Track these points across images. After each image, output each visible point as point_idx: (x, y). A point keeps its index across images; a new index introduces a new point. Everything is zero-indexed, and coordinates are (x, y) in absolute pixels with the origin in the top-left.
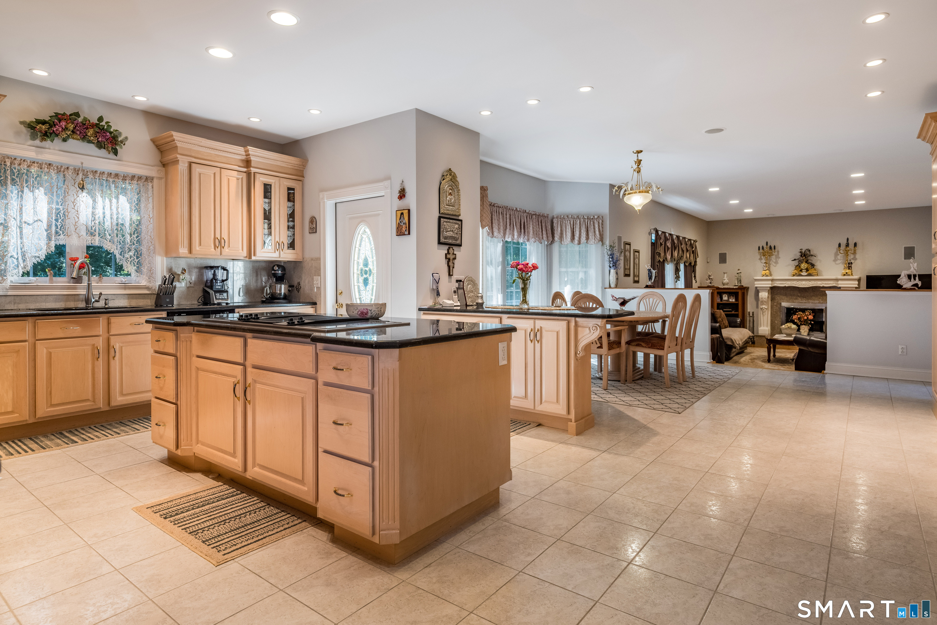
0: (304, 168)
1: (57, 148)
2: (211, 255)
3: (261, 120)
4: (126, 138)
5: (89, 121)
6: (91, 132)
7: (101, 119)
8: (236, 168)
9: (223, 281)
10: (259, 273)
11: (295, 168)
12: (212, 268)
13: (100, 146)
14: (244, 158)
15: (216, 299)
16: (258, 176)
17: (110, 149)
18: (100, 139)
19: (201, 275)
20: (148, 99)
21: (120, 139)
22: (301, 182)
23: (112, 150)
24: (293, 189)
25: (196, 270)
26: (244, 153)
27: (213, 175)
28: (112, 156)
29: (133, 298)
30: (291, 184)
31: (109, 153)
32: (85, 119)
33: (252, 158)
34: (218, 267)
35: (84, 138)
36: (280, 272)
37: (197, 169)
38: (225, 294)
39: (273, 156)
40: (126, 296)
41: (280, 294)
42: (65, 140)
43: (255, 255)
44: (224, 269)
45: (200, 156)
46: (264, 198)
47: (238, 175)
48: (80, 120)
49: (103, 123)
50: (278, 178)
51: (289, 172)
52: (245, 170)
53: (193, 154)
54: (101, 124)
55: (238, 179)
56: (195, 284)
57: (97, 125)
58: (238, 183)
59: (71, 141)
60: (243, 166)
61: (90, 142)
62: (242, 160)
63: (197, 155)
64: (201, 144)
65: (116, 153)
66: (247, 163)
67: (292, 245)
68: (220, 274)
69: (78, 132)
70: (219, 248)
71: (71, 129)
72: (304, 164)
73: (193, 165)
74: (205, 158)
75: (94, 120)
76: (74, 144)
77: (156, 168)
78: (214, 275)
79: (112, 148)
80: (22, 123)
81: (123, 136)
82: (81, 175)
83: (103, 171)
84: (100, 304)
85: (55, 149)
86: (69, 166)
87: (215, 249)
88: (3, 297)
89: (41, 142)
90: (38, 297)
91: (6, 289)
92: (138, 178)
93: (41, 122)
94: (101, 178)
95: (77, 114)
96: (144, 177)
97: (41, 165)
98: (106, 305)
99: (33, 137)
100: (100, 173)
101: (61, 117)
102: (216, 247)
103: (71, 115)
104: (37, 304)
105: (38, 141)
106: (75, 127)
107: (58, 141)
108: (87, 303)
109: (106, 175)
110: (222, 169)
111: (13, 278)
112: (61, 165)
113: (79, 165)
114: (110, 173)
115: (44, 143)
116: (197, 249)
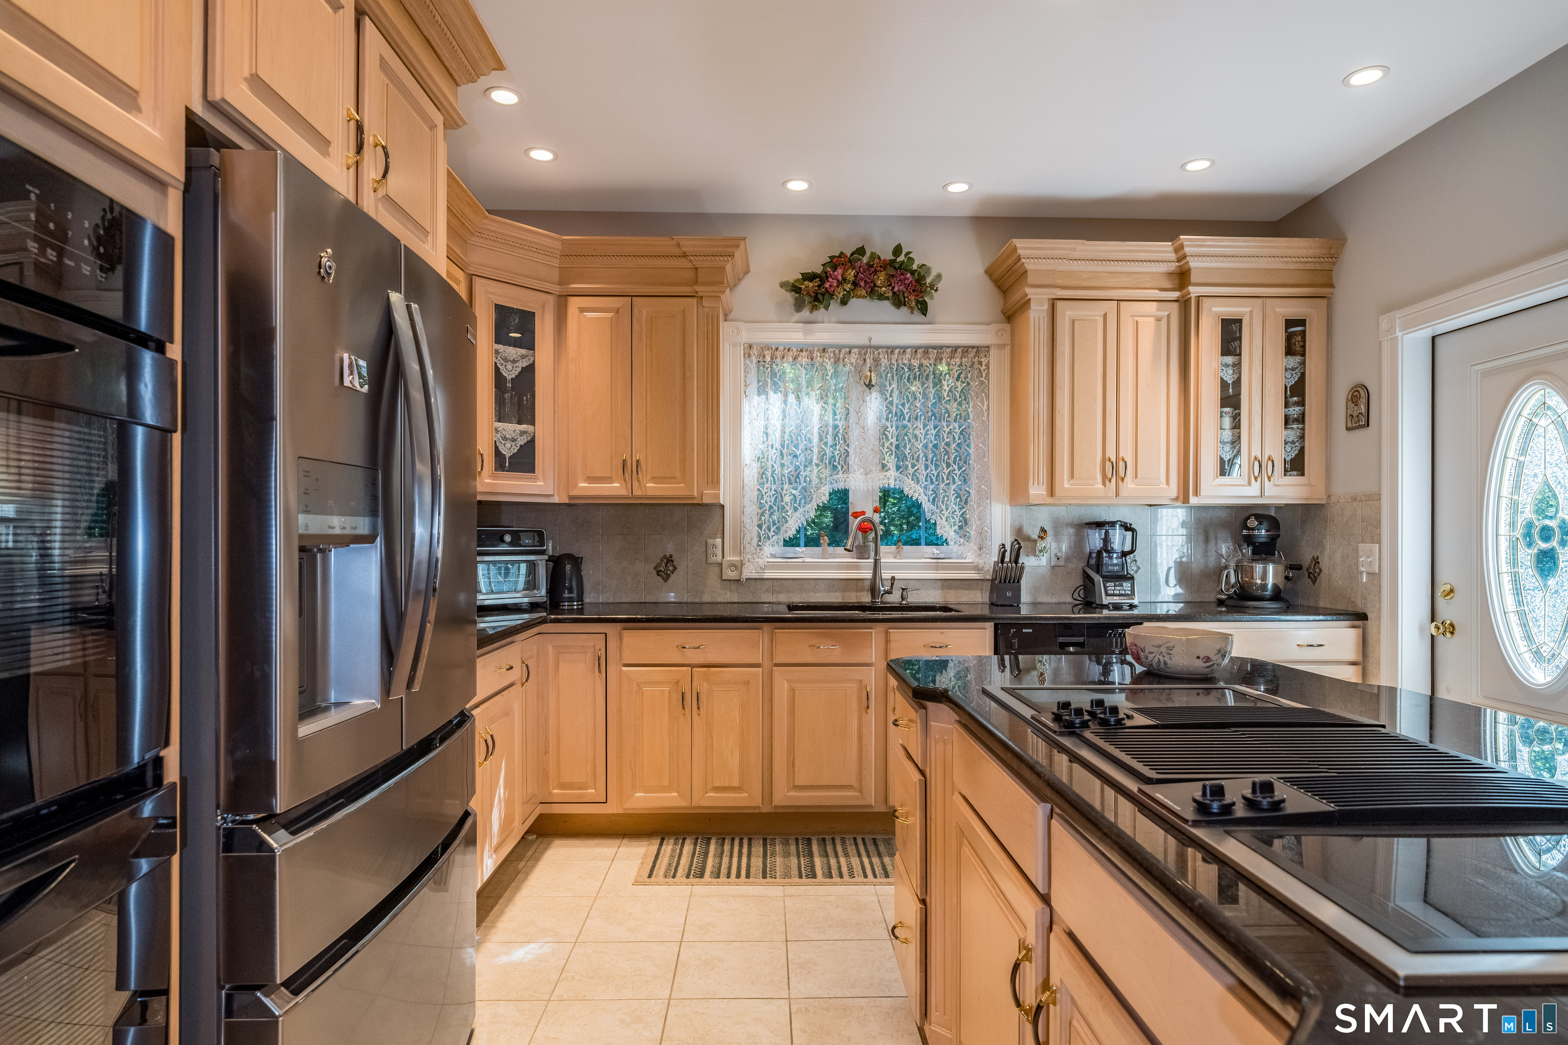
0: (1334, 263)
1: (834, 320)
2: (1097, 498)
4: (939, 276)
5: (880, 259)
6: (881, 279)
7: (897, 250)
8: (1155, 294)
9: (1124, 554)
10: (1212, 534)
11: (1308, 266)
12: (1099, 525)
13: (898, 302)
14: (1173, 267)
15: (1107, 595)
16: (1205, 303)
17: (912, 305)
18: (896, 289)
19: (1079, 541)
21: (928, 280)
22: (1324, 301)
23: (917, 305)
24: (1302, 322)
25: (1071, 531)
26: (1173, 256)
27: (1101, 320)
28: (918, 316)
29: (950, 588)
30: (1295, 310)
31: (912, 313)
32: (873, 256)
33: (1194, 264)
34: (1113, 524)
35: (873, 292)
36: (1263, 532)
37: (1066, 312)
38: (1127, 585)
39: (1246, 247)
40: (939, 583)
41: (1264, 587)
42: (844, 302)
43: (1196, 493)
44: (1127, 527)
45: (1074, 283)
46: (1223, 355)
47: (1158, 310)
48: (865, 260)
49: (902, 258)
50: (1260, 301)
51: (1291, 281)
52: (1175, 295)
53: (1059, 282)
54: (899, 260)
55: (1158, 320)
56: (1068, 559)
57: (892, 262)
58: (1158, 330)
59: (853, 302)
60: (1169, 286)
61: (881, 297)
62: (1170, 274)
63: (1067, 282)
64: (1076, 255)
65: (923, 308)
66: (1182, 277)
67: (1296, 465)
68: (1119, 539)
69: (862, 284)
70: (1114, 480)
71: (851, 279)
72: (1333, 251)
73: (1059, 304)
74: (1086, 284)
75: (887, 255)
76: (860, 305)
77: (994, 327)
78: (1106, 540)
79: (918, 302)
80: (783, 285)
81: (933, 274)
82: (869, 362)
83: (904, 349)
84: (894, 598)
85: (830, 322)
86: (851, 348)
87: (1104, 484)
88: (758, 582)
89: (811, 312)
90: (804, 582)
91: (761, 568)
92: (963, 351)
93: (809, 277)
94: (900, 361)
95: (861, 251)
96: (973, 347)
97: (811, 352)
98: (903, 599)
99: (799, 307)
100: (899, 353)
101: (835, 262)
102: (1105, 479)
103: (852, 255)
104: (804, 595)
105: (805, 313)
106: (858, 273)
107: (834, 305)
108: (873, 596)
109: (908, 356)
110: (1122, 303)
111: (772, 550)
112: (840, 347)
113: (867, 343)
114: (915, 349)
115: (815, 313)
116: (1066, 486)
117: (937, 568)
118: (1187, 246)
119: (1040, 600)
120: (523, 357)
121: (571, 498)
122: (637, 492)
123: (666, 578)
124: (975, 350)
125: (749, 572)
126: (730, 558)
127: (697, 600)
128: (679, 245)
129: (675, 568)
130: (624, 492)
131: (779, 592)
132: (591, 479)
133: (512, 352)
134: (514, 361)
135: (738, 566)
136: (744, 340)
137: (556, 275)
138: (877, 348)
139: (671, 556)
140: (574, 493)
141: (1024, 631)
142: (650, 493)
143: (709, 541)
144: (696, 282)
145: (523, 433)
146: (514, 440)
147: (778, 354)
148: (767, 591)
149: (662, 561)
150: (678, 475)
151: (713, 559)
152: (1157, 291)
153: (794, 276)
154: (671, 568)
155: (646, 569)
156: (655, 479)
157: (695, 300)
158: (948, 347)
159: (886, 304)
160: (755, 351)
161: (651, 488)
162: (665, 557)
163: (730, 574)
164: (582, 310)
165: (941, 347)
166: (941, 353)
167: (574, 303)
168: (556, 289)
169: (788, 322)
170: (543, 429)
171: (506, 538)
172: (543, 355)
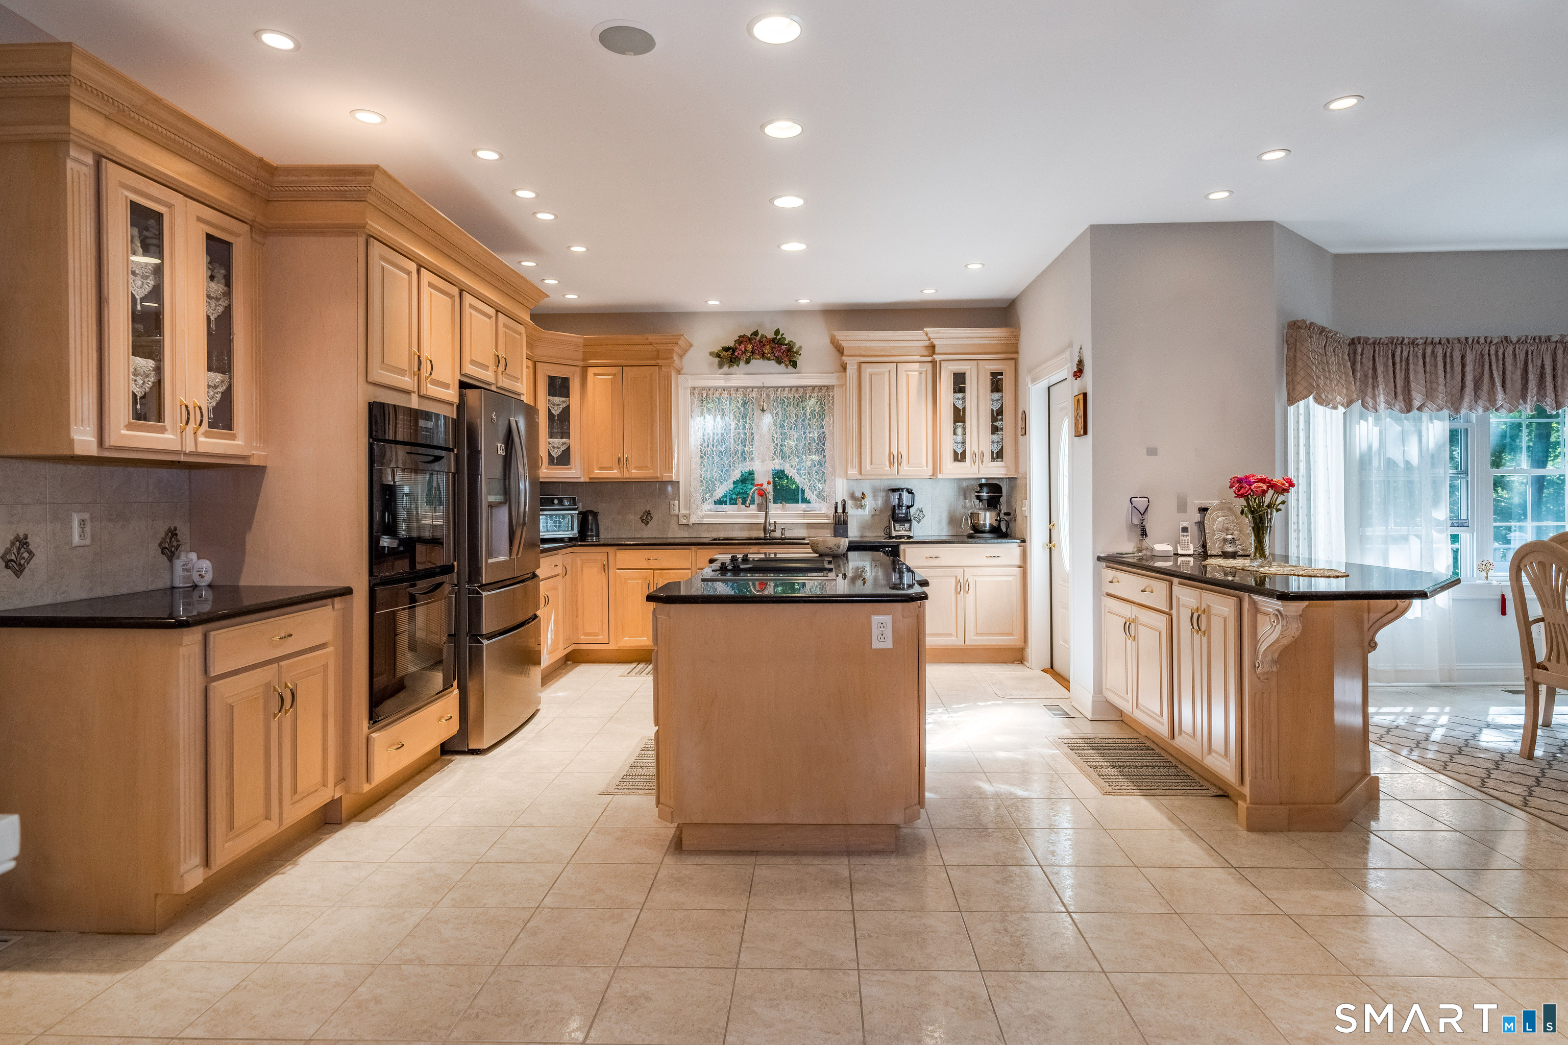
0: (1018, 340)
1: (742, 372)
2: (886, 475)
3: (937, 291)
4: (800, 347)
5: (766, 338)
6: (767, 349)
7: (777, 332)
8: (918, 358)
9: (908, 507)
10: (968, 495)
11: (1002, 342)
12: (894, 490)
13: (779, 362)
14: (927, 343)
15: (895, 530)
16: (944, 364)
17: (787, 363)
18: (776, 355)
19: (887, 501)
20: (811, 301)
21: (795, 349)
22: (1014, 361)
23: (790, 363)
24: (1001, 374)
25: (884, 494)
26: (926, 338)
27: (887, 374)
28: (791, 369)
29: (812, 528)
30: (996, 367)
31: (787, 368)
32: (763, 336)
33: (936, 342)
34: (902, 490)
35: (763, 356)
36: (985, 494)
37: (867, 370)
38: (907, 525)
40: (804, 525)
41: (985, 525)
42: (748, 362)
43: (940, 472)
44: (910, 492)
45: (871, 353)
46: (955, 392)
47: (920, 368)
48: (758, 338)
49: (779, 337)
50: (976, 362)
51: (996, 351)
52: (930, 359)
53: (863, 353)
54: (778, 338)
55: (921, 373)
56: (881, 511)
57: (774, 340)
58: (920, 379)
59: (753, 361)
60: (926, 353)
61: (769, 359)
62: (927, 347)
63: (867, 353)
64: (870, 338)
65: (794, 364)
66: (932, 348)
67: (998, 455)
68: (906, 499)
69: (757, 352)
70: (895, 465)
71: (749, 350)
72: (1014, 334)
73: (863, 365)
74: (878, 354)
75: (770, 335)
76: (757, 364)
77: (836, 375)
78: (900, 499)
79: (790, 361)
80: (711, 354)
81: (797, 346)
82: (764, 396)
83: (784, 388)
84: (778, 534)
85: (740, 374)
86: (753, 388)
87: (890, 467)
88: (699, 525)
89: (729, 367)
90: (726, 525)
91: (701, 517)
92: (819, 389)
93: (726, 349)
94: (782, 395)
95: (756, 333)
96: (825, 386)
97: (730, 391)
98: (782, 535)
99: (721, 366)
100: (781, 391)
101: (742, 340)
102: (891, 464)
103: (751, 335)
104: (726, 533)
105: (726, 368)
106: (754, 346)
107: (742, 364)
108: (765, 533)
109: (786, 392)
110: (899, 364)
111: (708, 507)
112: (746, 388)
113: (762, 385)
114: (791, 388)
115: (731, 368)
116: (868, 468)
117: (804, 516)
118: (930, 333)
119: (865, 535)
120: (563, 402)
121: (590, 479)
122: (627, 475)
123: (647, 524)
124: (826, 388)
125: (694, 520)
126: (683, 511)
127: (665, 536)
128: (647, 339)
129: (652, 518)
130: (619, 475)
131: (712, 532)
132: (601, 468)
133: (557, 400)
134: (558, 405)
135: (687, 516)
136: (690, 385)
137: (581, 356)
138: (768, 388)
139: (649, 511)
140: (592, 476)
142: (633, 476)
143: (671, 502)
144: (658, 358)
145: (564, 444)
146: (558, 448)
147: (710, 392)
148: (705, 531)
149: (644, 513)
150: (649, 465)
151: (673, 512)
152: (919, 357)
153: (717, 348)
154: (649, 518)
155: (636, 519)
156: (636, 468)
157: (658, 367)
158: (809, 386)
159: (773, 362)
160: (697, 391)
161: (635, 473)
162: (646, 511)
163: (683, 521)
164: (595, 374)
165: (806, 387)
166: (806, 390)
167: (591, 371)
168: (581, 363)
169: (716, 374)
170: (574, 441)
171: (556, 502)
172: (574, 400)
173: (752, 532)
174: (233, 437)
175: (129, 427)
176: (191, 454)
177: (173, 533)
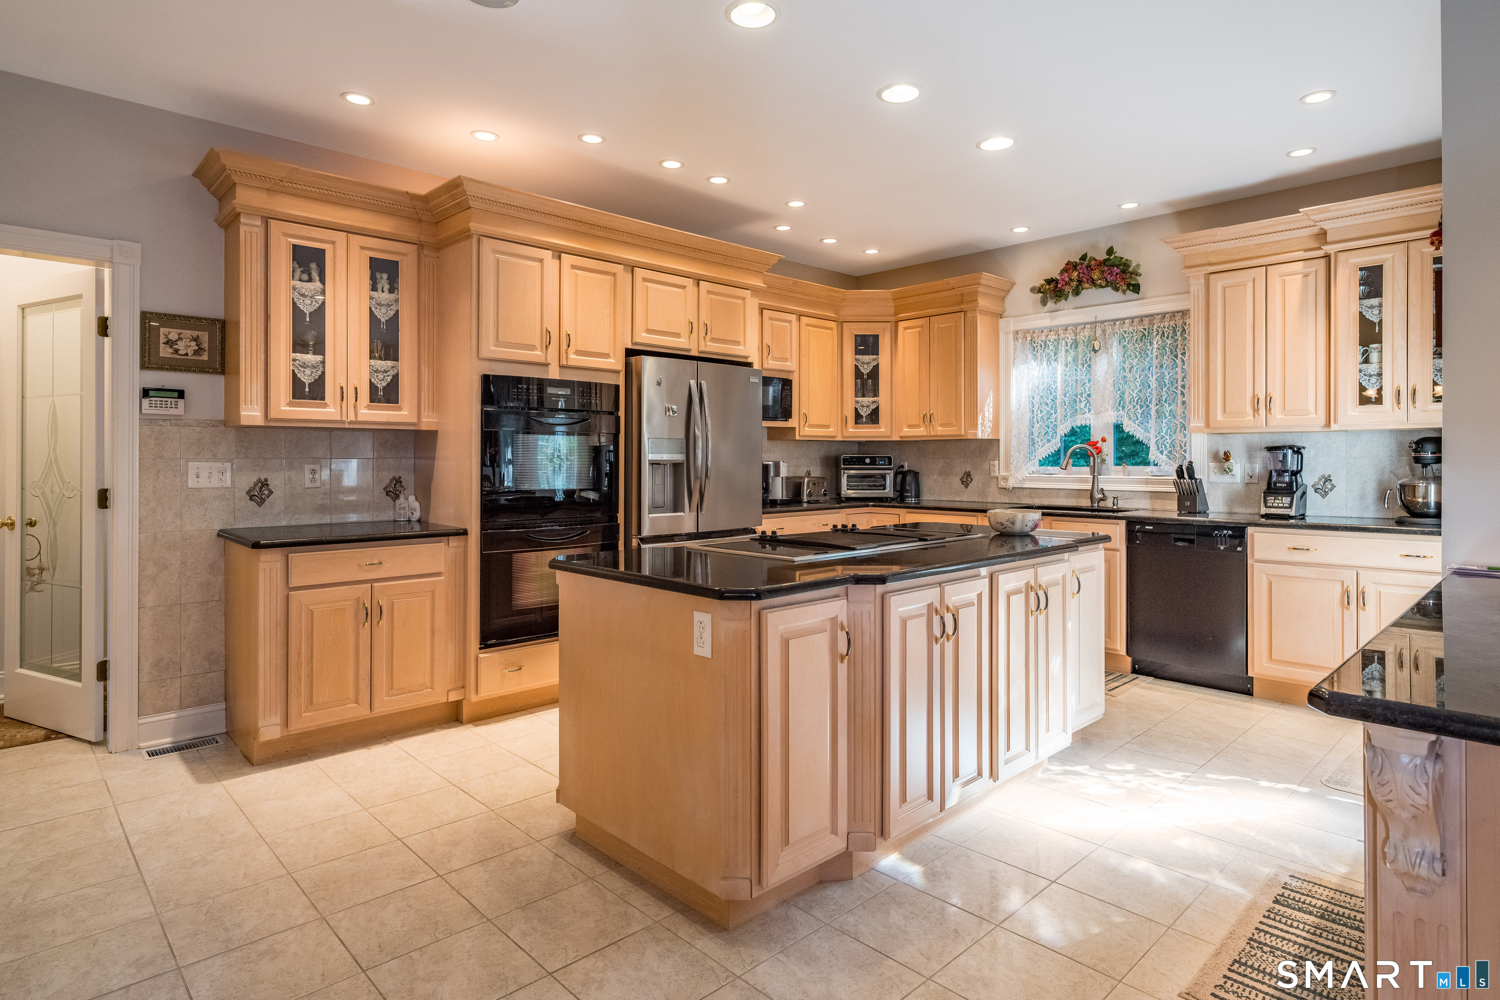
1: (1071, 307)
4: (1138, 266)
5: (1097, 260)
6: (1099, 275)
7: (1110, 251)
8: (1301, 255)
9: (1295, 473)
12: (1275, 449)
13: (1116, 288)
14: (1313, 230)
15: (1266, 507)
16: (1342, 257)
17: (1125, 287)
18: (1109, 280)
20: (1139, 204)
21: (1131, 270)
23: (1129, 288)
25: (1263, 454)
26: (1312, 223)
27: (1251, 284)
28: (1132, 295)
29: (1157, 498)
31: (1125, 294)
32: (1092, 259)
33: (1326, 226)
34: (1284, 448)
35: (1094, 284)
37: (1219, 282)
38: (1286, 499)
40: (1149, 494)
41: (1425, 505)
42: (1076, 294)
43: (1335, 422)
45: (1225, 258)
46: (1361, 299)
47: (1304, 268)
48: (1086, 262)
49: (1113, 257)
50: (1401, 246)
52: (1320, 253)
53: (1212, 260)
54: (1111, 258)
55: (1306, 276)
57: (1105, 261)
59: (1084, 292)
60: (1314, 246)
61: (1101, 286)
62: (1314, 236)
63: (1220, 259)
64: (1219, 238)
65: (1136, 288)
66: (1322, 236)
68: (1292, 462)
69: (1085, 280)
70: (1262, 412)
71: (1075, 279)
73: (1212, 277)
74: (1236, 257)
75: (1102, 256)
76: (1089, 294)
78: (1283, 462)
79: (1130, 285)
80: (1033, 290)
81: (1134, 264)
82: (1099, 332)
83: (1123, 320)
84: (1109, 504)
85: (1069, 309)
86: (1085, 324)
87: (1254, 416)
88: (1021, 489)
89: (1056, 303)
90: (1050, 491)
91: (1020, 481)
92: (1171, 317)
93: (1049, 281)
94: (1121, 330)
95: (1084, 258)
96: (1178, 312)
97: (1057, 331)
98: (1114, 505)
99: (1044, 303)
100: (1120, 324)
101: (1071, 267)
102: (1256, 410)
103: (1080, 259)
104: (1050, 500)
105: (1051, 304)
106: (1079, 273)
107: (1071, 297)
108: (1092, 502)
109: (1126, 325)
110: (1269, 267)
111: (1032, 469)
112: (1076, 325)
113: (1093, 320)
114: (1132, 319)
115: (1059, 304)
116: (1219, 417)
117: (1147, 482)
118: (1311, 214)
119: (1235, 510)
120: (874, 360)
121: (901, 437)
122: (932, 434)
123: (967, 487)
124: (1180, 314)
125: (1011, 483)
126: (1003, 473)
127: (984, 501)
128: (948, 283)
129: (972, 480)
130: (925, 433)
131: (1034, 498)
132: (910, 426)
133: (866, 358)
134: (868, 363)
135: (1005, 479)
136: (1012, 329)
137: (892, 311)
138: (1102, 322)
139: (969, 472)
140: (902, 434)
141: (1146, 527)
142: (939, 433)
143: (991, 462)
144: (962, 302)
145: (872, 403)
146: (868, 406)
147: (1035, 335)
148: (1026, 496)
149: (964, 475)
150: (954, 423)
151: (993, 474)
152: (1302, 252)
153: (1039, 282)
154: (969, 480)
155: (956, 481)
156: (942, 425)
157: (963, 313)
158: (1158, 314)
159: (1109, 289)
160: (1020, 335)
161: (940, 431)
162: (966, 472)
163: (1002, 484)
164: (906, 328)
165: (1152, 315)
166: (1152, 320)
167: (902, 325)
168: (892, 319)
169: (1040, 313)
170: (883, 399)
171: (868, 461)
172: (884, 359)
173: (1080, 500)
174: (400, 409)
175: (290, 404)
176: (351, 423)
177: (398, 481)
